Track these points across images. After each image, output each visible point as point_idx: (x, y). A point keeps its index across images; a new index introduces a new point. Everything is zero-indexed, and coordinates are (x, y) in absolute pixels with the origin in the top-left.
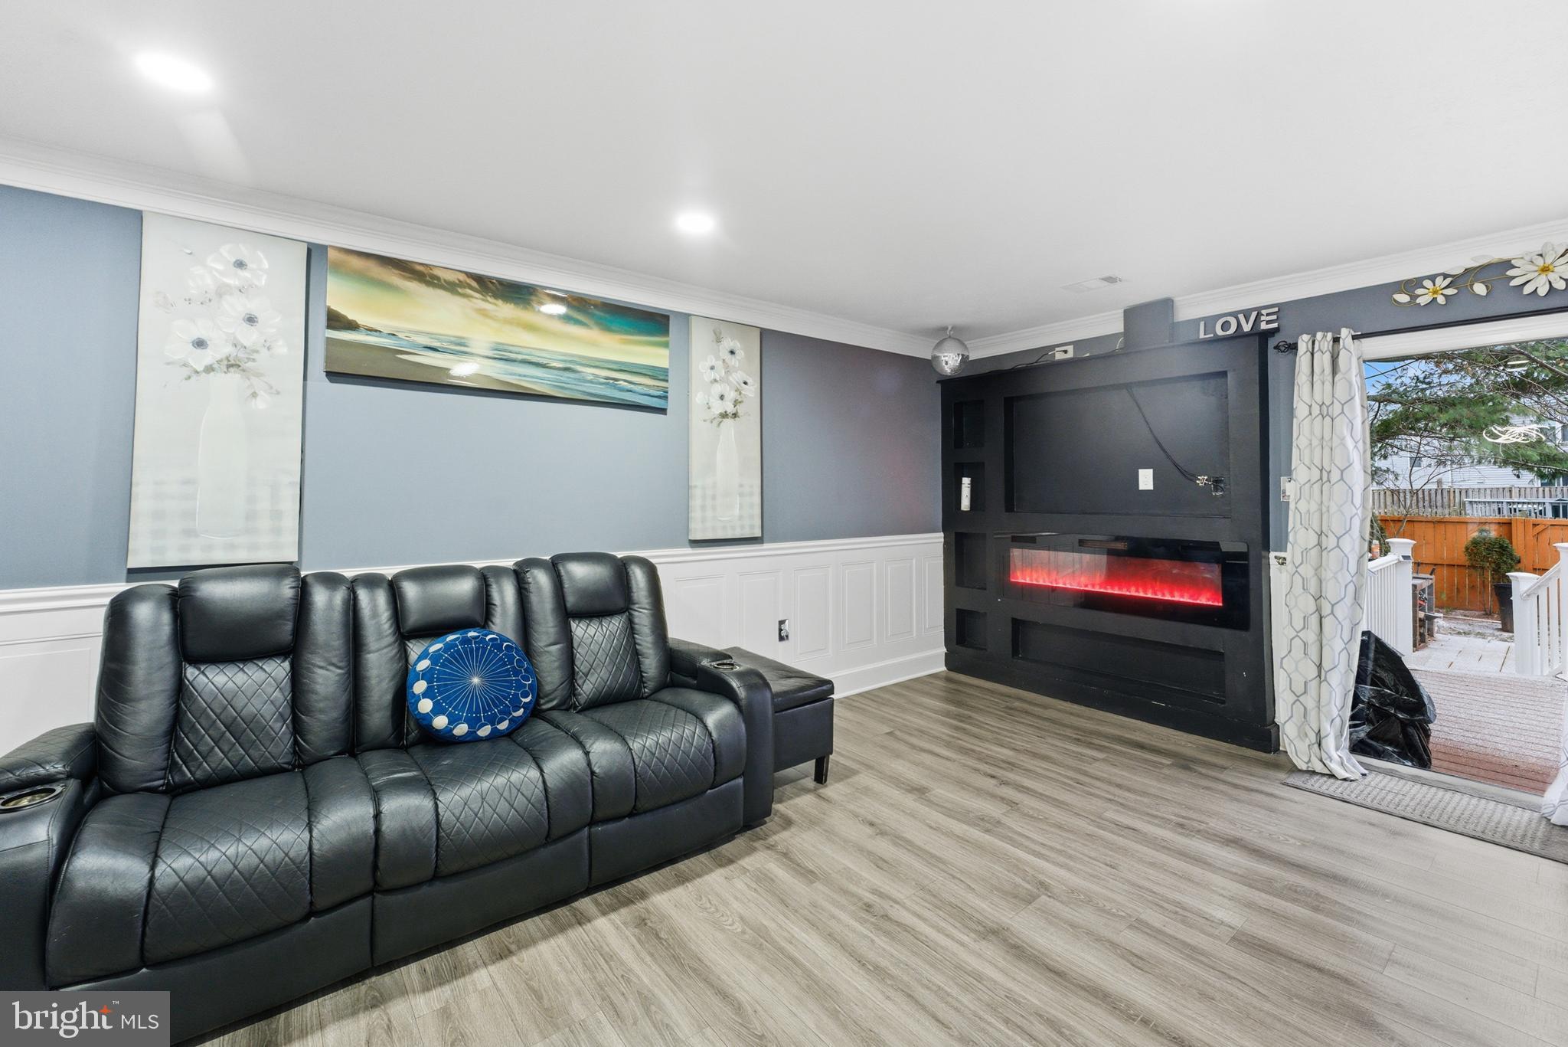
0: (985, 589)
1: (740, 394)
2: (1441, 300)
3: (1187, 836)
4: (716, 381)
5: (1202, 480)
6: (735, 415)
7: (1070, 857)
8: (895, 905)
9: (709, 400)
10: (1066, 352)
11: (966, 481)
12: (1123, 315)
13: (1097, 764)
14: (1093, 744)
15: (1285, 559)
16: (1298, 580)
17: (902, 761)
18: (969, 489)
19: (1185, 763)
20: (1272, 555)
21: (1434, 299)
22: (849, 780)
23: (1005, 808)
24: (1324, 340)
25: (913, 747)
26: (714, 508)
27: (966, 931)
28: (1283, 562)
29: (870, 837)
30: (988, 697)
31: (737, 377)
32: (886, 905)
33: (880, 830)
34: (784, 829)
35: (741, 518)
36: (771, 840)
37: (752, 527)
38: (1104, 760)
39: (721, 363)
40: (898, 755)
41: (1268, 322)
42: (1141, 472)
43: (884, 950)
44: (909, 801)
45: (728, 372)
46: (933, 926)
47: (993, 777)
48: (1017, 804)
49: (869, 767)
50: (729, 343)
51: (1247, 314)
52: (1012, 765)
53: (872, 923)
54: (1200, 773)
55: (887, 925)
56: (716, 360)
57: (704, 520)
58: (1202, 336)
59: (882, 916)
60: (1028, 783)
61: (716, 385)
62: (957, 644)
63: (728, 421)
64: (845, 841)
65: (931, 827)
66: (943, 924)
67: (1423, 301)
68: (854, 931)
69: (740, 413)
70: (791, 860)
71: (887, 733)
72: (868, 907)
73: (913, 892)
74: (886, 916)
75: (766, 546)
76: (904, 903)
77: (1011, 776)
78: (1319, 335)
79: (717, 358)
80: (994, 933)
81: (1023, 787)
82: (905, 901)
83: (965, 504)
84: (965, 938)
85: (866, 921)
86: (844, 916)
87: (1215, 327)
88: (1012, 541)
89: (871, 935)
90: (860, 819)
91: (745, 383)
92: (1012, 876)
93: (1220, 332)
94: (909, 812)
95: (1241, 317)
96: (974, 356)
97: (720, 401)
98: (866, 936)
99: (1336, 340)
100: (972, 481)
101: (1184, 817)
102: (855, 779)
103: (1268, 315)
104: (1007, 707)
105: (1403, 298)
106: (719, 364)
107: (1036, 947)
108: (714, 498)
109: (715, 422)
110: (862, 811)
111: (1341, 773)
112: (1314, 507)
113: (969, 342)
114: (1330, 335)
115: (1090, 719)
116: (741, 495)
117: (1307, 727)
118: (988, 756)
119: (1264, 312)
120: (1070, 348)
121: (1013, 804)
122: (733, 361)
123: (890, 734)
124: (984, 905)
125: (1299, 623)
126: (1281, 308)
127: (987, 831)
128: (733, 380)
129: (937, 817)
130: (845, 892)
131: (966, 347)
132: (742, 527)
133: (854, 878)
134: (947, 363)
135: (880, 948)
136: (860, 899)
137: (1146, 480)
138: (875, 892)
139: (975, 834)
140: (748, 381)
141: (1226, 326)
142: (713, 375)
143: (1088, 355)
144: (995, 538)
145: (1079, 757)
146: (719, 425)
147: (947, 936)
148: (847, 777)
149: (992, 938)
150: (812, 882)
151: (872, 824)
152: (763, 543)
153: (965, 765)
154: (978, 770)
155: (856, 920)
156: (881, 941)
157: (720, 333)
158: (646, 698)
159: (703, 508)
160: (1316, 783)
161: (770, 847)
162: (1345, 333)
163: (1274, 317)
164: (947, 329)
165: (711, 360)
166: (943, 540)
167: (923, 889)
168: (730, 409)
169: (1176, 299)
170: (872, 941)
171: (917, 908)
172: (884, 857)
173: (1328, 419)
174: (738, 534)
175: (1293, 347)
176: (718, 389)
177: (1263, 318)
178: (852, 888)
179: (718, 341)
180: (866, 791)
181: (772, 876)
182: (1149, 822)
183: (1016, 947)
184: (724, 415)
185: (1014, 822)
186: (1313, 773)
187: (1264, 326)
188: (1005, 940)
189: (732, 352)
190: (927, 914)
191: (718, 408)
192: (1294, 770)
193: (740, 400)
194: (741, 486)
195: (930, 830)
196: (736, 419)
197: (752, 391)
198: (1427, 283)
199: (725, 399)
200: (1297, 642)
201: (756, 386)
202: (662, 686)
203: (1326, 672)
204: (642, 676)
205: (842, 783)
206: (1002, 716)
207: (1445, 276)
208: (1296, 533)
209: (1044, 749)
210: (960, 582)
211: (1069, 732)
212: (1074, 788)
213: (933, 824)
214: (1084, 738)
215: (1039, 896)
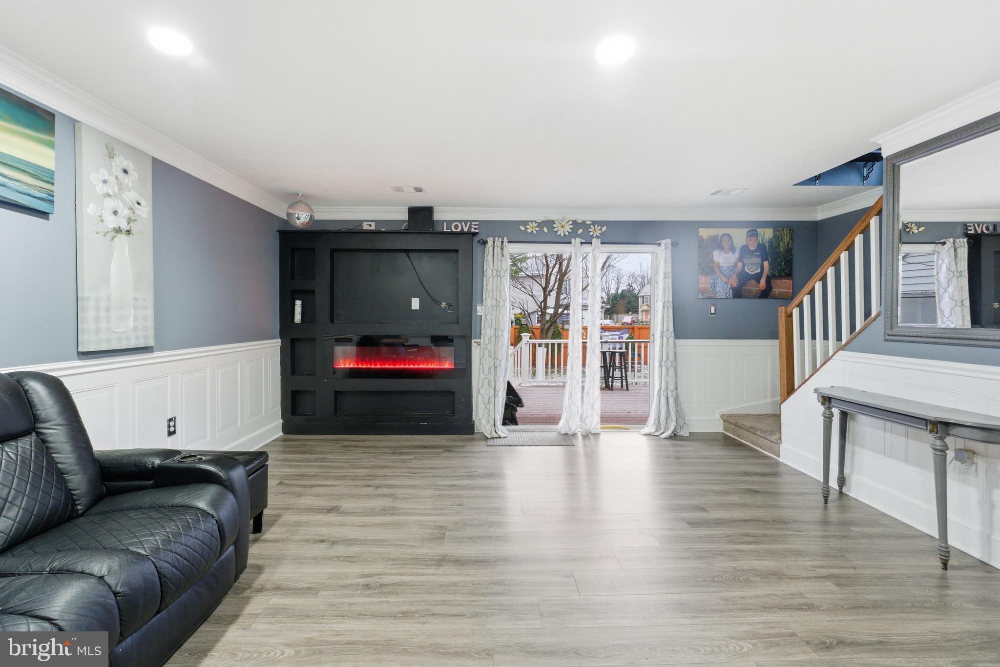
0: (315, 375)
1: (134, 213)
2: (535, 232)
3: (475, 479)
4: (108, 195)
5: (444, 305)
6: (128, 232)
7: (441, 509)
8: (382, 576)
9: (102, 213)
10: (370, 225)
11: (298, 303)
12: (407, 210)
13: (413, 462)
14: (403, 452)
15: (480, 343)
16: (486, 352)
17: (304, 497)
18: (301, 308)
19: (448, 449)
20: (473, 341)
21: (532, 231)
22: (279, 522)
23: (391, 500)
24: (498, 243)
25: (305, 486)
26: (108, 320)
27: (429, 567)
28: (479, 344)
29: (328, 548)
30: (325, 444)
31: (131, 196)
32: (376, 579)
33: (332, 542)
34: (260, 573)
35: (135, 329)
36: (257, 584)
37: (146, 338)
38: (414, 459)
39: (113, 178)
40: (300, 495)
41: (475, 229)
42: (413, 299)
43: (399, 602)
44: (333, 518)
45: (120, 189)
46: (411, 575)
47: (369, 486)
48: (394, 495)
49: (288, 509)
50: (121, 161)
51: (466, 222)
52: (374, 477)
53: (378, 593)
54: (457, 451)
55: (386, 589)
56: (109, 175)
57: (98, 331)
58: (445, 230)
59: (380, 586)
60: (389, 482)
61: (108, 199)
62: (292, 414)
63: (122, 237)
64: (314, 559)
65: (360, 526)
66: (415, 571)
67: (529, 231)
68: (372, 603)
69: (134, 231)
70: (285, 589)
71: (278, 484)
72: (367, 586)
73: (384, 564)
74: (382, 584)
75: (156, 354)
76: (385, 572)
77: (378, 482)
78: (497, 238)
79: (110, 174)
80: (442, 561)
81: (389, 485)
82: (384, 571)
83: (298, 318)
84: (431, 571)
85: (374, 594)
86: (356, 600)
87: (451, 225)
88: (335, 342)
89: (383, 599)
90: (312, 541)
91: (139, 204)
92: (426, 530)
93: (454, 230)
94: (339, 524)
95: (463, 224)
96: (317, 217)
97: (114, 216)
98: (381, 602)
99: (502, 242)
100: (302, 303)
101: (468, 472)
102: (283, 519)
103: (475, 225)
104: (342, 447)
105: (522, 228)
106: (112, 179)
107: (464, 556)
108: (108, 309)
109: (109, 236)
110: (308, 537)
111: (503, 435)
112: (494, 317)
113: (314, 207)
114: (500, 239)
115: (391, 441)
116: (136, 308)
117: (490, 418)
118: (355, 476)
119: (473, 223)
120: (373, 224)
121: (392, 496)
122: (126, 180)
123: (280, 484)
124: (425, 551)
125: (486, 371)
126: (481, 223)
127: (393, 515)
128: (126, 198)
129: (357, 520)
130: (344, 587)
131: (311, 210)
132: (137, 338)
133: (342, 576)
134: (298, 218)
135: (394, 603)
136: (358, 585)
137: (415, 304)
138: (362, 576)
139: (387, 519)
140: (141, 202)
141: (456, 227)
142: (106, 189)
143: (384, 230)
144: (323, 340)
145: (403, 461)
146: (113, 239)
147: (422, 575)
148: (276, 521)
149: (443, 563)
150: (317, 593)
151: (322, 541)
152: (153, 352)
153: (347, 486)
154: (358, 486)
155: (367, 597)
156: (392, 599)
157: (113, 149)
158: (82, 515)
159: (97, 319)
160: (497, 442)
161: (261, 590)
162: (505, 239)
163: (477, 227)
164: (299, 195)
165: (104, 174)
166: (280, 344)
167: (388, 560)
168: (124, 226)
169: (435, 208)
170: (387, 602)
171: (394, 571)
172: (349, 555)
173: (499, 277)
174: (133, 344)
175: (485, 243)
176: (110, 204)
177: (472, 226)
178: (349, 582)
179: (111, 156)
180: (298, 524)
181: (281, 606)
182: (456, 480)
183: (457, 561)
184: (118, 230)
185: (399, 504)
186: (493, 438)
187: (473, 230)
188: (449, 561)
189: (125, 171)
190: (401, 571)
191: (111, 222)
192: (486, 439)
193: (133, 219)
194: (135, 299)
195: (361, 528)
196: (131, 236)
197: (145, 212)
198: (530, 224)
199: (118, 215)
200: (486, 381)
201: (148, 209)
202: (97, 499)
203: (498, 392)
204: (72, 494)
205: (275, 526)
206: (344, 452)
207: (536, 222)
208: (485, 330)
209: (382, 463)
210: (293, 373)
211: (387, 450)
212: (413, 476)
213: (361, 524)
214: (396, 450)
215: (445, 533)
